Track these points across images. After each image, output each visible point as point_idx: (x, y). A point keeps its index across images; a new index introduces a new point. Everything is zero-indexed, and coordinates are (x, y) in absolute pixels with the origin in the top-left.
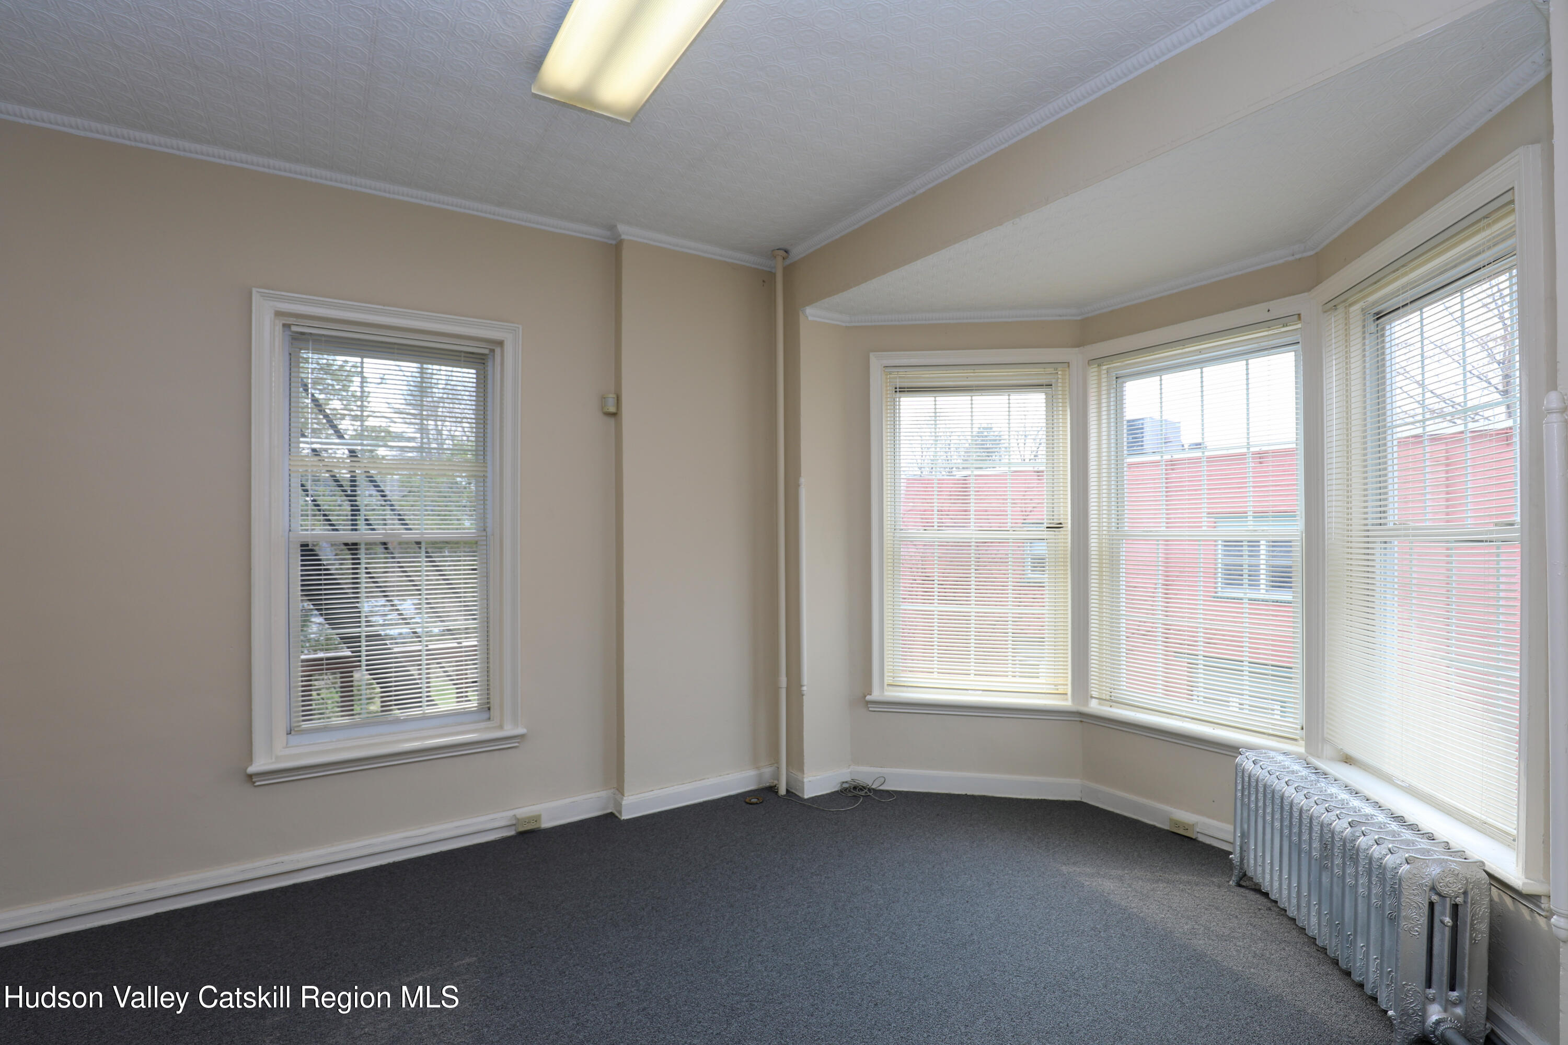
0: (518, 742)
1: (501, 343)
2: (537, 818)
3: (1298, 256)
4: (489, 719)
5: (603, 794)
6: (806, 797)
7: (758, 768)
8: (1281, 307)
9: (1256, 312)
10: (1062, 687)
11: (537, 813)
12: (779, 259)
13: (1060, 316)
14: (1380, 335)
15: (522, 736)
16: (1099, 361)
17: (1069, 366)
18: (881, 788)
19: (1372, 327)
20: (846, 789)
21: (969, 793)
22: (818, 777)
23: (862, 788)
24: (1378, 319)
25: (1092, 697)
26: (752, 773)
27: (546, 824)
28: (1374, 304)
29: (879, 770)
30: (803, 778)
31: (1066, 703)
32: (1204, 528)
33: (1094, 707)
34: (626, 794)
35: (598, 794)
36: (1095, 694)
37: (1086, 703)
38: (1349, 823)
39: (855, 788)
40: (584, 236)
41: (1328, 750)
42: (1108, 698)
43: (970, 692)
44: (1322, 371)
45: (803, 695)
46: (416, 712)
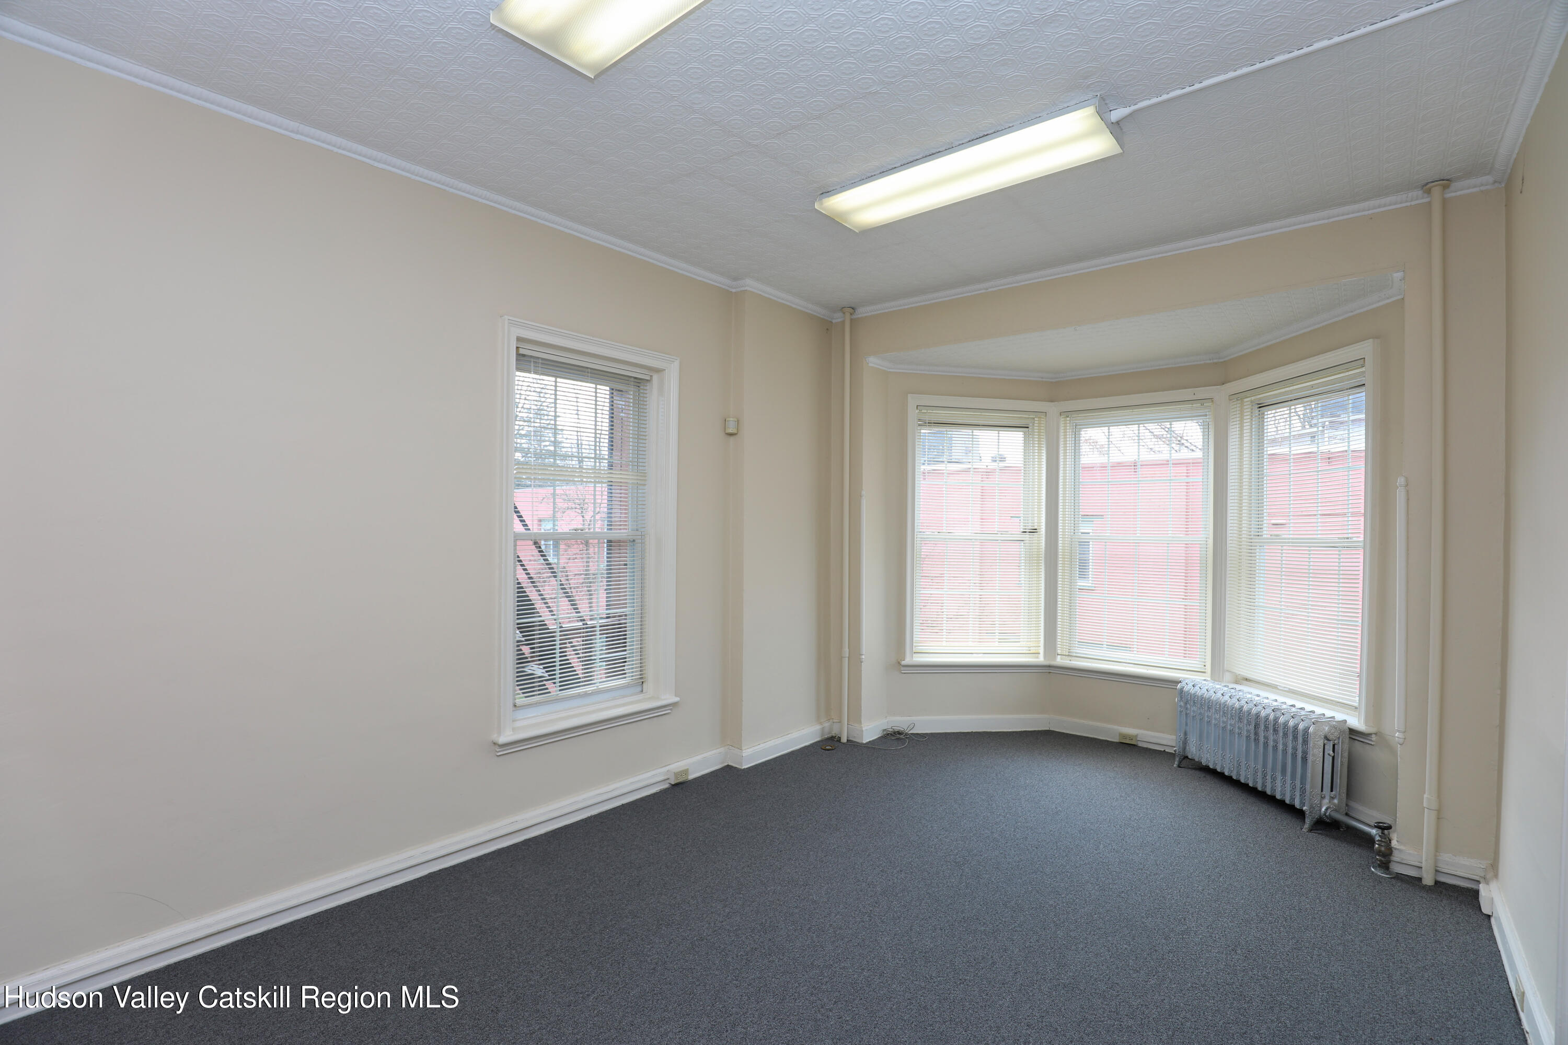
0: (671, 709)
1: (658, 371)
2: (686, 772)
3: (1215, 361)
4: (642, 691)
5: (722, 750)
6: (864, 742)
7: (821, 723)
8: (1202, 393)
9: (1186, 394)
10: (1034, 648)
11: (686, 768)
12: (848, 315)
13: (1042, 378)
14: (1261, 418)
15: (674, 705)
16: (1066, 414)
17: (1046, 415)
18: (910, 732)
19: (1256, 411)
20: (888, 734)
21: (974, 731)
22: (870, 727)
23: (899, 733)
24: (1260, 407)
25: (1058, 654)
26: (818, 727)
27: (691, 777)
28: (1260, 399)
29: (909, 718)
30: (861, 727)
31: (1041, 659)
32: (1138, 535)
33: (1060, 661)
34: (743, 748)
35: (718, 751)
36: (1059, 652)
37: (1055, 658)
38: (1273, 710)
39: (895, 733)
40: (716, 284)
41: (1228, 676)
42: (1067, 654)
43: (974, 655)
44: (1227, 437)
45: (862, 662)
46: (589, 689)
